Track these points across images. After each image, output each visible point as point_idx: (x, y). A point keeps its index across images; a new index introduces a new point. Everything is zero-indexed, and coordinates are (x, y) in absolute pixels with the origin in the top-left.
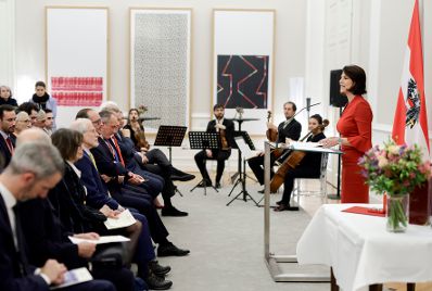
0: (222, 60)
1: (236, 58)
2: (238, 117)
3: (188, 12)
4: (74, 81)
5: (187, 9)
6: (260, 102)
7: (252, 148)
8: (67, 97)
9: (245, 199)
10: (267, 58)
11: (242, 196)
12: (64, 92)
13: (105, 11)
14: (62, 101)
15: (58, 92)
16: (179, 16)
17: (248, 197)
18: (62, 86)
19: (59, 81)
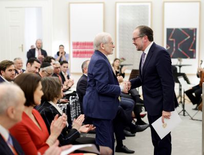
0: (169, 31)
1: (177, 30)
2: (179, 64)
3: (149, 4)
4: (85, 44)
5: (148, 2)
6: (192, 55)
7: (188, 83)
8: (81, 53)
9: (184, 115)
10: (196, 29)
11: (182, 113)
12: (80, 50)
13: (102, 5)
14: (78, 55)
15: (76, 50)
16: (144, 6)
17: (186, 114)
18: (78, 47)
19: (76, 44)
